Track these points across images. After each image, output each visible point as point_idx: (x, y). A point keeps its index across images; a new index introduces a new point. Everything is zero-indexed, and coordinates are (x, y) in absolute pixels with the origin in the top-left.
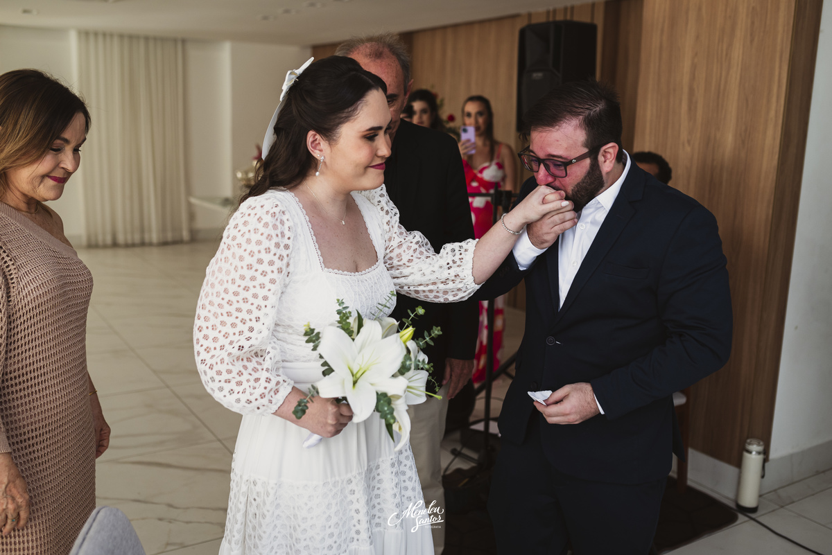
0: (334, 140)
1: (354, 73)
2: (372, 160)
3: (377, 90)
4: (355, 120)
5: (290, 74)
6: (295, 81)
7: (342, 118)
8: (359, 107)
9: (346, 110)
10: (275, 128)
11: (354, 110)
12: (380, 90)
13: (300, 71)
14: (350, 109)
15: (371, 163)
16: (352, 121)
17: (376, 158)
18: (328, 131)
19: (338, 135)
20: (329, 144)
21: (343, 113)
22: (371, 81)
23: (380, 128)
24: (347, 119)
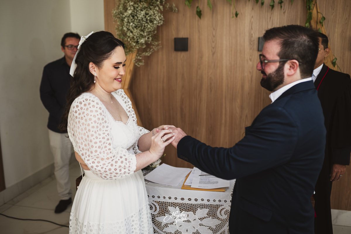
0: (100, 67)
1: (111, 39)
2: (117, 76)
3: (121, 46)
4: (110, 58)
5: (83, 37)
6: (85, 41)
7: (105, 57)
8: (112, 53)
9: (107, 54)
10: (75, 61)
11: (110, 54)
12: (122, 46)
13: (87, 37)
14: (108, 54)
15: (116, 77)
16: (109, 59)
17: (119, 75)
18: (98, 63)
19: (102, 65)
20: (98, 68)
21: (105, 55)
22: (118, 43)
23: (121, 63)
24: (107, 58)
